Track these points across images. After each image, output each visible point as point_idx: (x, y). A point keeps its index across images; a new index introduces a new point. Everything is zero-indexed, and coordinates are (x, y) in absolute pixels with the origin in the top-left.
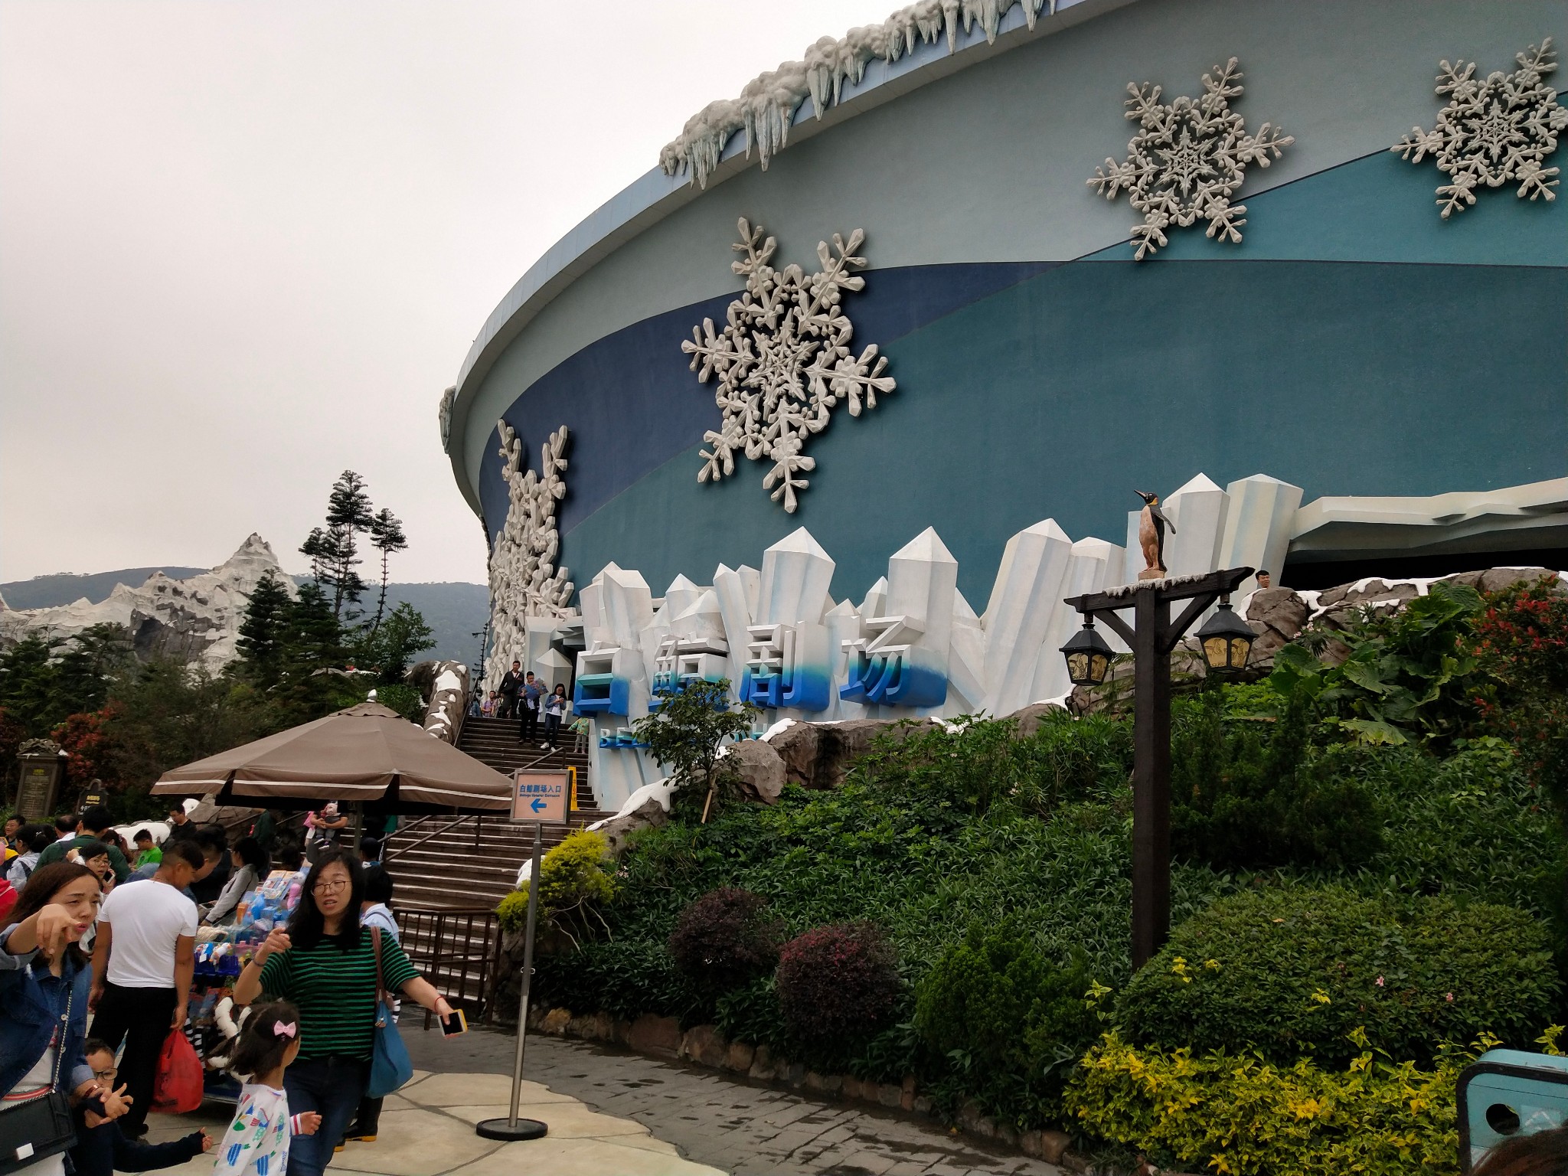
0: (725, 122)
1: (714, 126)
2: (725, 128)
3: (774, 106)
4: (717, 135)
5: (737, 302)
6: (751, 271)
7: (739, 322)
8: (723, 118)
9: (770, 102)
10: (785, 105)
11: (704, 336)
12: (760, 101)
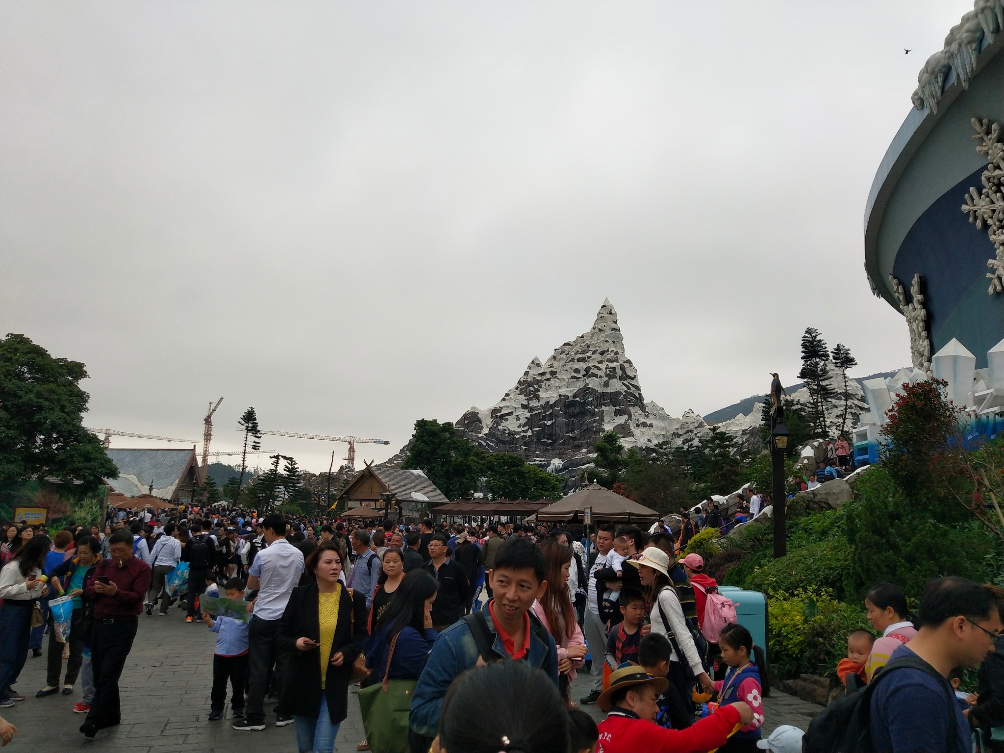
0: (939, 67)
1: (933, 72)
2: (940, 71)
3: (963, 46)
4: (936, 77)
5: (986, 172)
6: (988, 150)
7: (990, 184)
8: (937, 65)
9: (960, 45)
10: (970, 43)
11: (973, 200)
12: (954, 47)
